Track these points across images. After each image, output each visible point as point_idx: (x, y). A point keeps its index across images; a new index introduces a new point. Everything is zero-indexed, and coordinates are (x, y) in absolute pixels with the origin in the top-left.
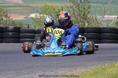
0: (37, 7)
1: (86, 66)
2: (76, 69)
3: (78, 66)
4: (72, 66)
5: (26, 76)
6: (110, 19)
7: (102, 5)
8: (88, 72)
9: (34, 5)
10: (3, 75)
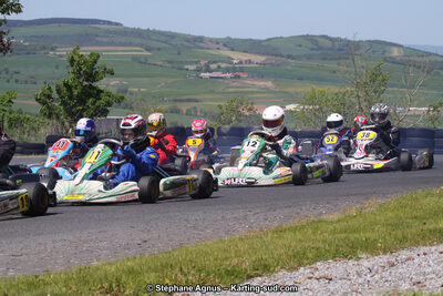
0: (297, 93)
1: (384, 194)
2: (367, 199)
3: (371, 194)
4: (362, 195)
5: (286, 210)
6: (417, 113)
7: (405, 90)
8: (390, 203)
9: (291, 90)
10: (246, 208)
